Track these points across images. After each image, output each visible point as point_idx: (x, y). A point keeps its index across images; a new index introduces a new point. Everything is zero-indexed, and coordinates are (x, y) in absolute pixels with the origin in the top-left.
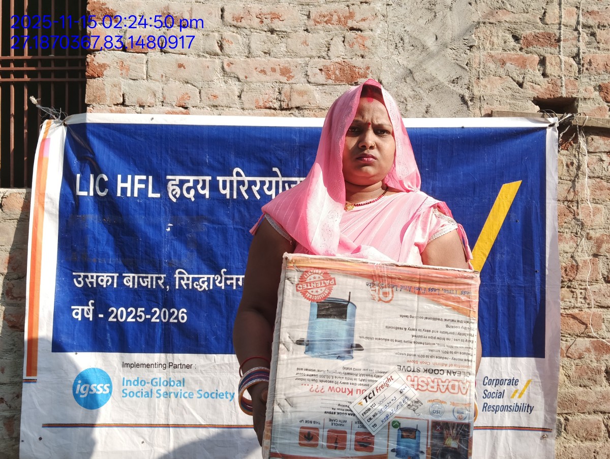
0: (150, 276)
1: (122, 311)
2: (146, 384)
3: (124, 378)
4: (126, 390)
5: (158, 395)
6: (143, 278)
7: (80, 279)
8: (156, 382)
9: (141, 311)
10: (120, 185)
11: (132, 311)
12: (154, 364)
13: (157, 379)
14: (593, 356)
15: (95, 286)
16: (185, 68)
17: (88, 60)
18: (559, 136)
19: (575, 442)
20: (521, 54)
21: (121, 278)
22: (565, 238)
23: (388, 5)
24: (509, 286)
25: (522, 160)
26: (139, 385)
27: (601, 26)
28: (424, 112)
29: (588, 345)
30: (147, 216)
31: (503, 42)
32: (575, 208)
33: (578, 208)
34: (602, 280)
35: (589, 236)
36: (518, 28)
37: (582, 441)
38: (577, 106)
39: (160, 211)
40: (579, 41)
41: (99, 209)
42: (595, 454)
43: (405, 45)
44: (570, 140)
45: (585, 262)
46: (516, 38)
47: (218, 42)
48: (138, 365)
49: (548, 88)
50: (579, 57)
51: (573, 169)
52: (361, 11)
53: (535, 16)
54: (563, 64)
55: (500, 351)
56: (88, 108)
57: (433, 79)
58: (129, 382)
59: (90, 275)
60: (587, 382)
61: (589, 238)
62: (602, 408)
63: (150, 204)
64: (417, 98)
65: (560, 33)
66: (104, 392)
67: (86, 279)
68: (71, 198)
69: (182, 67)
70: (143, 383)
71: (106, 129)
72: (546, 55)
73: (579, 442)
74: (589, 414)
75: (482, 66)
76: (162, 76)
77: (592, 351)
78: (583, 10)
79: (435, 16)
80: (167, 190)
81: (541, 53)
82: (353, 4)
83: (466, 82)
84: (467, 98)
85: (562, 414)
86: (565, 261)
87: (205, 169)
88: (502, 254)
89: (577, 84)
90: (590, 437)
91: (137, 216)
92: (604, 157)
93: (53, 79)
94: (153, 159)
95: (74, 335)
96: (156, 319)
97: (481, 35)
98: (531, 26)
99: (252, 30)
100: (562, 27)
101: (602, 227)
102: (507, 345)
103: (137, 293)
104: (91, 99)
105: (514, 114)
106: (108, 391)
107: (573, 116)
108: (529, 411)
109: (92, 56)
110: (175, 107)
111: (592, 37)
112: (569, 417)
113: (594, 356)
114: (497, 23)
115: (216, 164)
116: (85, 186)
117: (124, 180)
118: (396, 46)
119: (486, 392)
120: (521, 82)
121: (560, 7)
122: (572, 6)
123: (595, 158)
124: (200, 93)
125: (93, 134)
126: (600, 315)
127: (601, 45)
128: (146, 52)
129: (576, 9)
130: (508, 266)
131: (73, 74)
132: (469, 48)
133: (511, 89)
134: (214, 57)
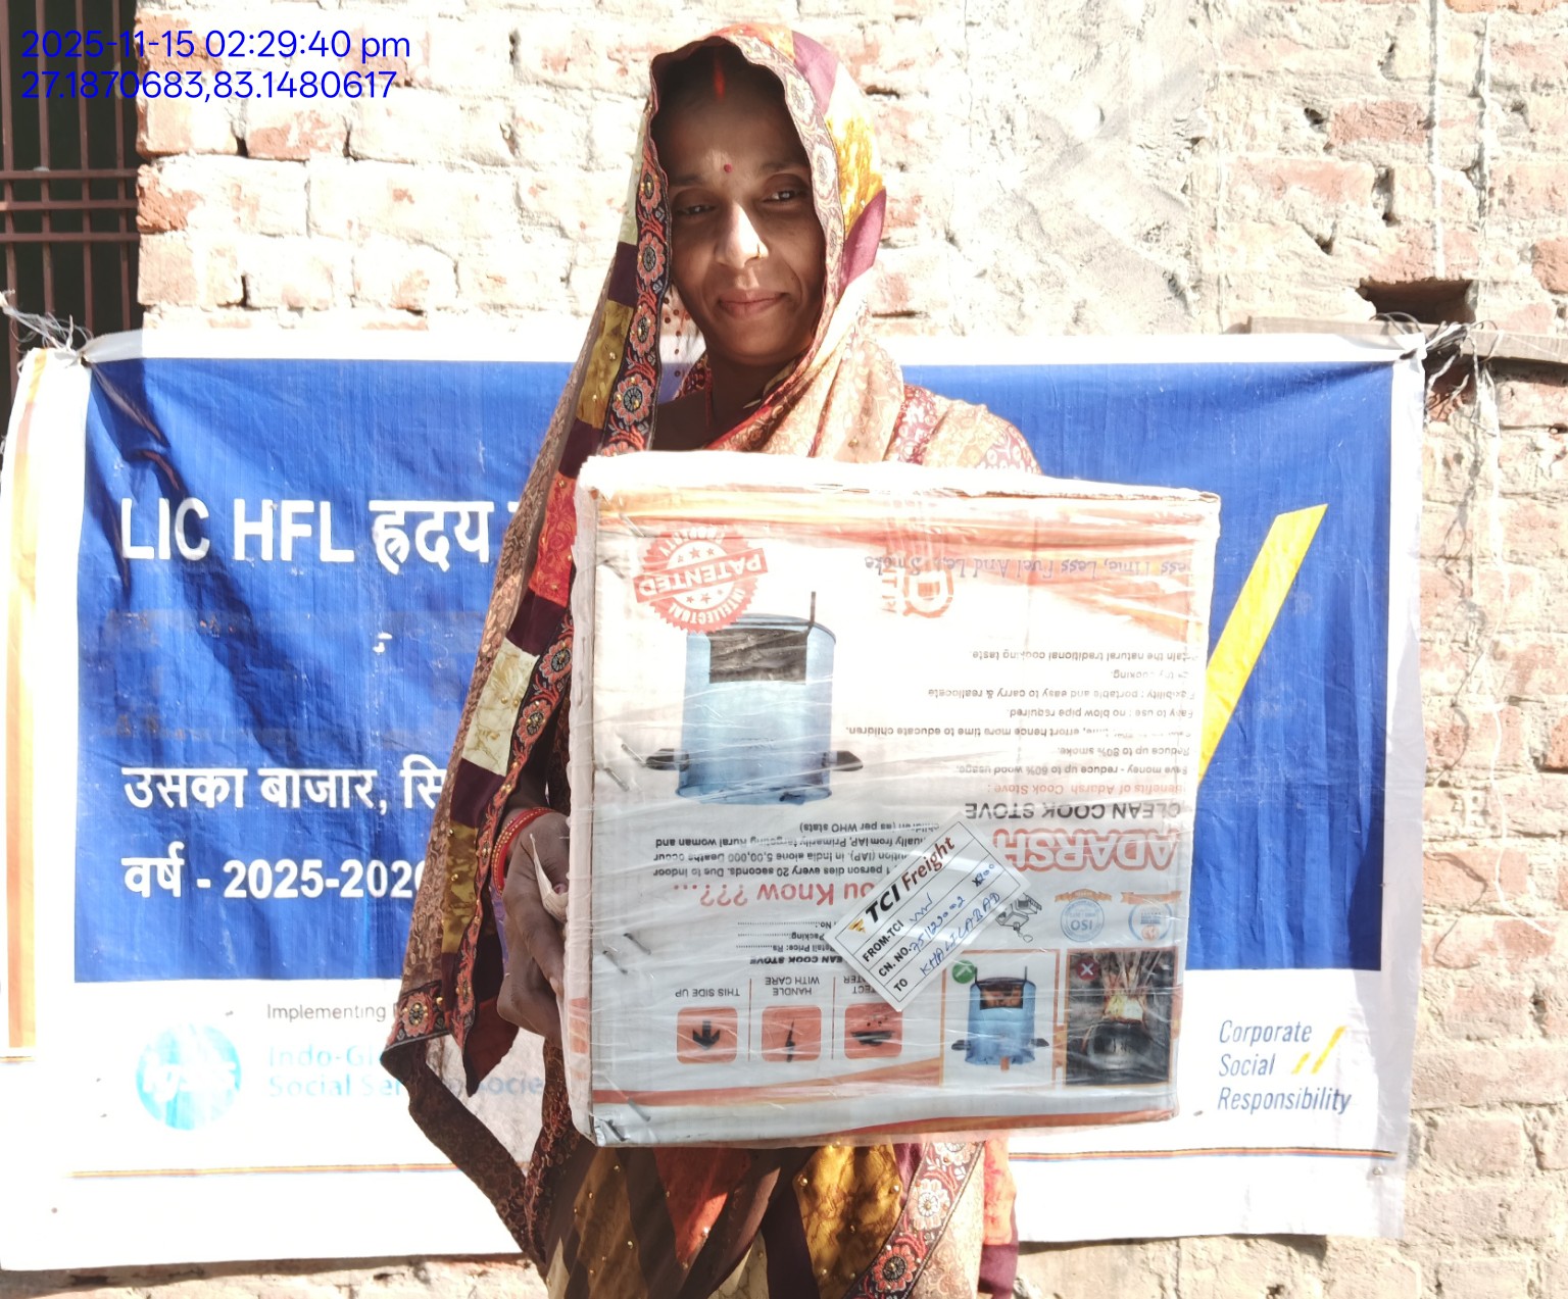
0: (332, 774)
1: (260, 872)
2: (334, 1061)
3: (272, 1046)
4: (279, 1077)
6: (314, 779)
7: (143, 786)
8: (358, 1057)
9: (312, 870)
10: (242, 528)
11: (287, 871)
12: (354, 1007)
13: (360, 1048)
14: (1502, 960)
15: (183, 803)
16: (411, 201)
17: (143, 181)
18: (1426, 385)
19: (1452, 1179)
20: (1327, 164)
21: (254, 780)
22: (1437, 656)
23: (971, 24)
24: (1289, 786)
25: (1327, 450)
26: (315, 1062)
27: (1540, 86)
28: (1070, 320)
29: (1490, 934)
30: (319, 610)
31: (1281, 128)
32: (1464, 576)
33: (1471, 577)
34: (1531, 765)
35: (1500, 649)
36: (1322, 89)
37: (1469, 1178)
38: (1475, 302)
39: (355, 603)
40: (1481, 126)
41: (186, 595)
42: (1503, 1210)
43: (1017, 136)
44: (1455, 394)
45: (1487, 717)
46: (1315, 118)
47: (505, 127)
48: (307, 1013)
49: (1399, 252)
50: (1481, 169)
51: (1462, 472)
52: (896, 43)
53: (1366, 58)
54: (1438, 186)
55: (1264, 954)
56: (146, 315)
57: (1093, 229)
58: (286, 1058)
59: (168, 773)
60: (1484, 1029)
61: (1498, 655)
62: (1524, 1092)
63: (326, 579)
64: (1053, 281)
65: (1432, 104)
67: (160, 786)
68: (110, 565)
69: (406, 200)
70: (324, 1058)
71: (198, 374)
72: (1394, 164)
73: (1462, 1181)
74: (1490, 1108)
75: (1223, 193)
76: (350, 223)
77: (1501, 947)
78: (1493, 41)
79: (1098, 56)
80: (371, 541)
81: (1381, 159)
82: (875, 23)
83: (1183, 237)
84: (1184, 282)
85: (1418, 1111)
86: (1435, 716)
87: (476, 482)
88: (1272, 700)
89: (1475, 244)
90: (1491, 1167)
91: (292, 614)
92: (1543, 438)
93: (47, 235)
94: (330, 456)
95: (132, 936)
96: (353, 889)
97: (1221, 109)
98: (1354, 83)
99: (597, 93)
100: (1439, 87)
101: (1532, 627)
102: (1283, 938)
103: (300, 821)
104: (155, 290)
105: (1309, 326)
106: (228, 1081)
107: (1462, 330)
108: (1339, 1106)
109: (154, 170)
110: (389, 309)
111: (1516, 115)
112: (1439, 1119)
113: (1504, 962)
114: (1265, 75)
115: (505, 468)
116: (147, 533)
117: (253, 515)
118: (994, 138)
119: (1226, 1059)
120: (1327, 237)
121: (1433, 32)
122: (1463, 30)
123: (1516, 442)
124: (455, 271)
125: (163, 386)
126: (1523, 855)
127: (1539, 138)
128: (303, 157)
129: (1474, 38)
130: (1288, 734)
131: (103, 220)
132: (1189, 144)
133: (1300, 256)
134: (494, 169)
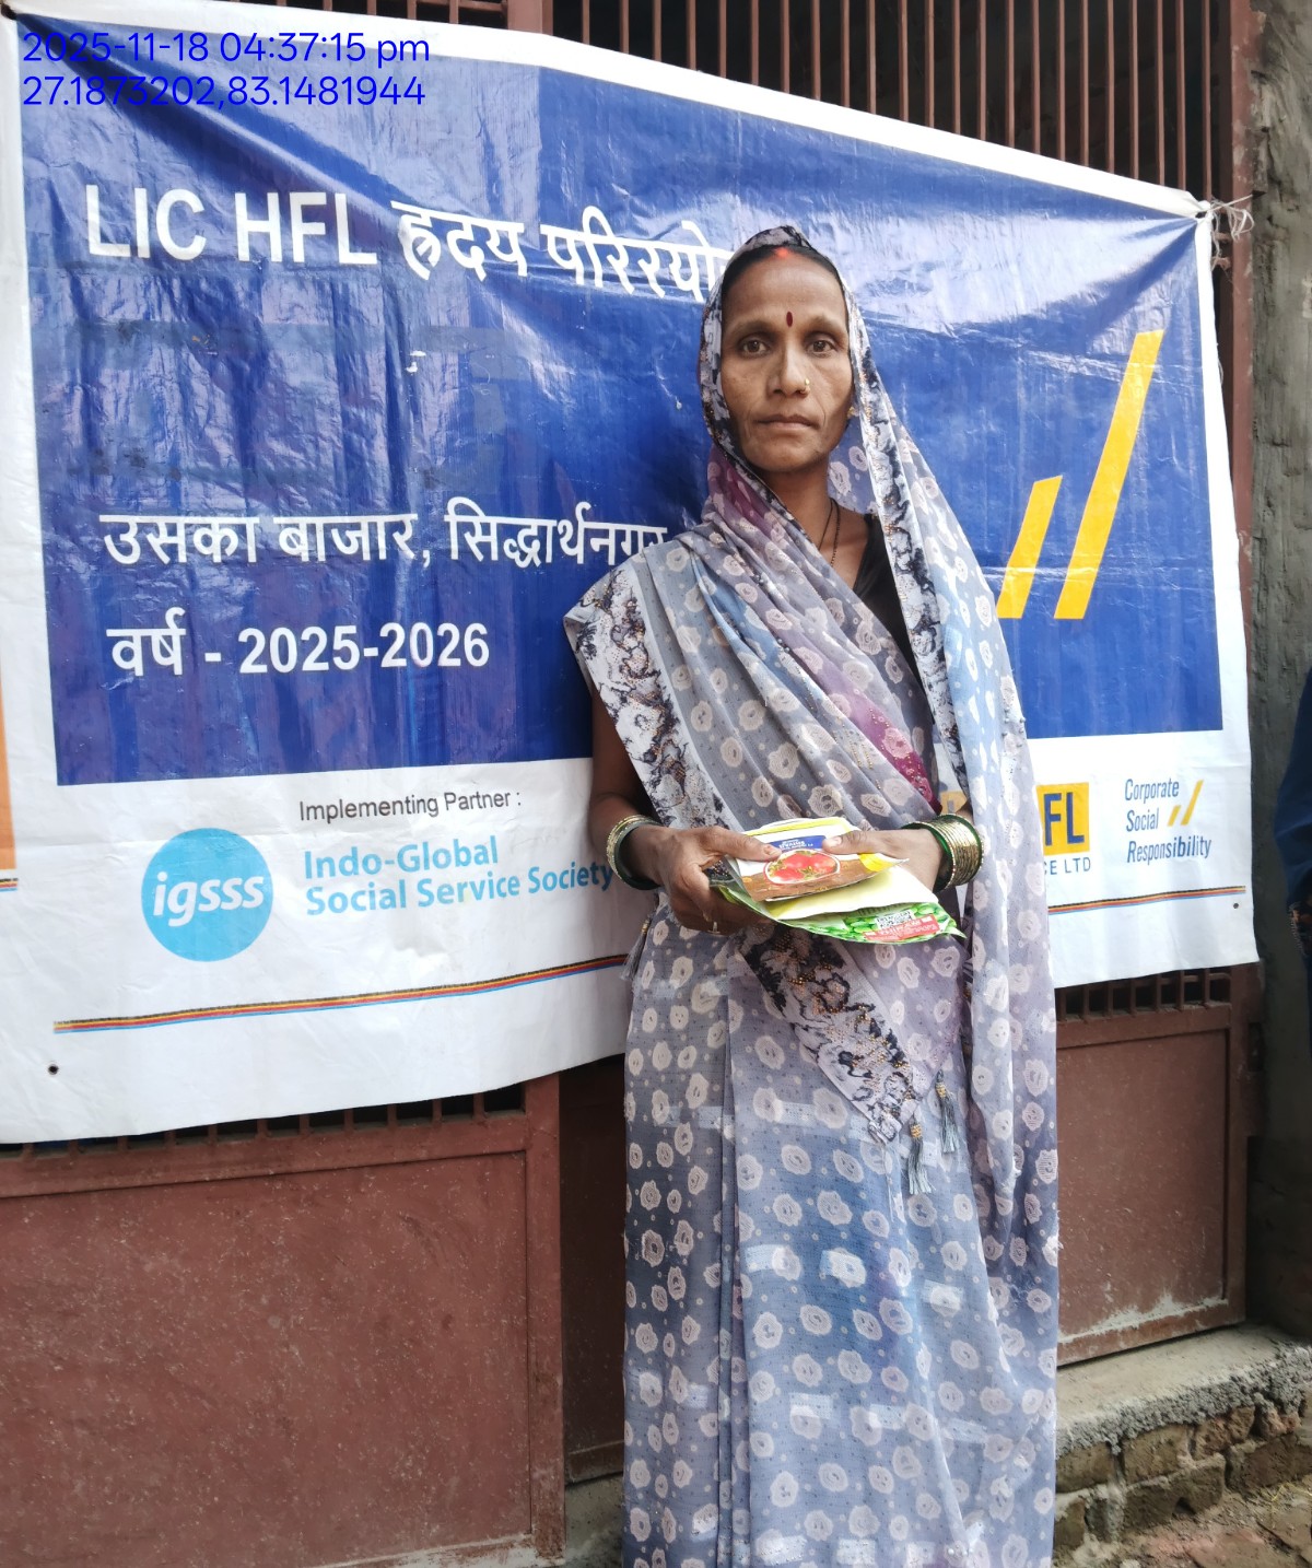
0: (364, 520)
1: (283, 640)
2: (384, 866)
3: (308, 855)
4: (320, 889)
5: (425, 898)
6: (342, 528)
7: (127, 537)
8: (412, 858)
9: (346, 637)
10: (245, 227)
11: (315, 639)
12: (403, 800)
13: (415, 847)
26: (361, 869)
30: (341, 324)
48: (349, 810)
58: (326, 866)
59: (163, 521)
63: (345, 284)
66: (247, 904)
67: (151, 537)
70: (372, 865)
80: (398, 240)
88: (1140, 495)
96: (395, 657)
103: (327, 579)
106: (259, 898)
117: (257, 210)
119: (1131, 815)
130: (1151, 525)
